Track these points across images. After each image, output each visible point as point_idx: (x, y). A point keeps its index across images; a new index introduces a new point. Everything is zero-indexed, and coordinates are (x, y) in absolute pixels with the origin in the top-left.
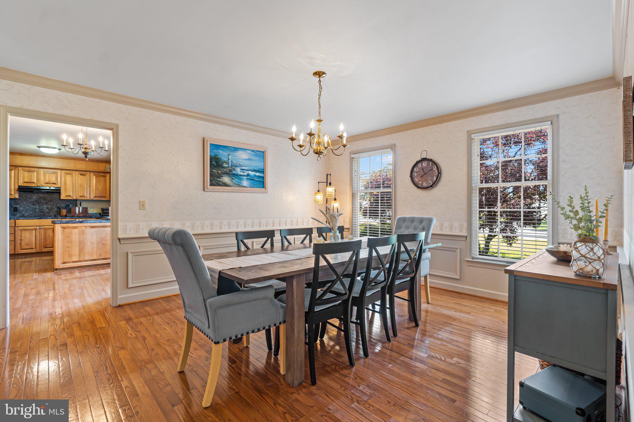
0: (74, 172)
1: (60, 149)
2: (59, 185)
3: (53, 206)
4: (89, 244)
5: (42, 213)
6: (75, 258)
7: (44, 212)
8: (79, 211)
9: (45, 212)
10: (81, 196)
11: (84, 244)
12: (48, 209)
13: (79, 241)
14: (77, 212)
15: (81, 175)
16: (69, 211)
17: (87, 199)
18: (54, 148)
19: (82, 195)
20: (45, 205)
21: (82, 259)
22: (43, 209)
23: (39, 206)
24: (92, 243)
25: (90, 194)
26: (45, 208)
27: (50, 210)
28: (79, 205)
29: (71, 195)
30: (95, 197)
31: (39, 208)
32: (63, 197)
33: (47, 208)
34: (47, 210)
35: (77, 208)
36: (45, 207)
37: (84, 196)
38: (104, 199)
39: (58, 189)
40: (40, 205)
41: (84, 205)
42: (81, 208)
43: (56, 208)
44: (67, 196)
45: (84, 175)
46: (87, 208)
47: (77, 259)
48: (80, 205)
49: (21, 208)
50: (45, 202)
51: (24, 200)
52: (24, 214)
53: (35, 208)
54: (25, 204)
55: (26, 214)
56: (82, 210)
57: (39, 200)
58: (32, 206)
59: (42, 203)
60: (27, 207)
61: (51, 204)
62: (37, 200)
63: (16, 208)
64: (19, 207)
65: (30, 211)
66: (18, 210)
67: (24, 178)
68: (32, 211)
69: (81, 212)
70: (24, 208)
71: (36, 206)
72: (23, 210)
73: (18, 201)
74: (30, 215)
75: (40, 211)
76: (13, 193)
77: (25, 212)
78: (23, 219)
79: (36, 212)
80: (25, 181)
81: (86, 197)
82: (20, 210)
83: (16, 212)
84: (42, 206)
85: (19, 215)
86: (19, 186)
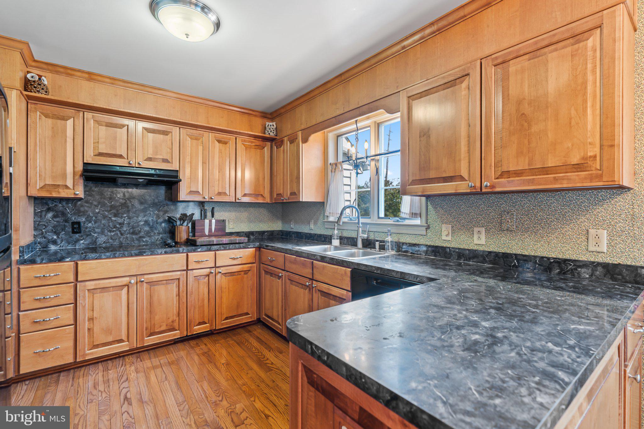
0: (205, 134)
2: (174, 166)
3: (158, 216)
5: (136, 234)
7: (140, 232)
8: (210, 229)
9: (142, 234)
10: (218, 194)
12: (149, 225)
14: (207, 232)
15: (219, 141)
17: (229, 200)
19: (220, 191)
20: (142, 214)
22: (139, 225)
23: (129, 218)
25: (235, 189)
26: (142, 223)
27: (152, 228)
28: (209, 214)
29: (200, 190)
30: (245, 195)
31: (129, 224)
32: (183, 194)
33: (146, 222)
34: (147, 228)
35: (207, 223)
36: (141, 219)
37: (225, 194)
38: (260, 200)
39: (174, 174)
40: (131, 214)
41: (220, 215)
42: (213, 222)
43: (165, 221)
44: (191, 192)
45: (225, 142)
46: (224, 221)
48: (213, 216)
49: (90, 225)
50: (142, 208)
51: (95, 203)
52: (97, 238)
53: (120, 224)
54: (99, 213)
55: (102, 239)
56: (215, 226)
57: (128, 202)
58: (113, 219)
59: (134, 210)
60: (103, 222)
61: (154, 213)
62: (125, 203)
63: (79, 223)
64: (84, 220)
65: (110, 231)
66: (83, 229)
67: (97, 143)
68: (113, 231)
69: (213, 231)
70: (97, 225)
71: (122, 217)
72: (94, 230)
73: (82, 206)
74: (110, 241)
75: (131, 231)
76: (70, 183)
77: (99, 233)
78: (96, 259)
79: (122, 234)
80: (100, 151)
81: (228, 195)
82: (87, 230)
83: (77, 236)
84: (135, 218)
85: (85, 241)
86: (85, 164)
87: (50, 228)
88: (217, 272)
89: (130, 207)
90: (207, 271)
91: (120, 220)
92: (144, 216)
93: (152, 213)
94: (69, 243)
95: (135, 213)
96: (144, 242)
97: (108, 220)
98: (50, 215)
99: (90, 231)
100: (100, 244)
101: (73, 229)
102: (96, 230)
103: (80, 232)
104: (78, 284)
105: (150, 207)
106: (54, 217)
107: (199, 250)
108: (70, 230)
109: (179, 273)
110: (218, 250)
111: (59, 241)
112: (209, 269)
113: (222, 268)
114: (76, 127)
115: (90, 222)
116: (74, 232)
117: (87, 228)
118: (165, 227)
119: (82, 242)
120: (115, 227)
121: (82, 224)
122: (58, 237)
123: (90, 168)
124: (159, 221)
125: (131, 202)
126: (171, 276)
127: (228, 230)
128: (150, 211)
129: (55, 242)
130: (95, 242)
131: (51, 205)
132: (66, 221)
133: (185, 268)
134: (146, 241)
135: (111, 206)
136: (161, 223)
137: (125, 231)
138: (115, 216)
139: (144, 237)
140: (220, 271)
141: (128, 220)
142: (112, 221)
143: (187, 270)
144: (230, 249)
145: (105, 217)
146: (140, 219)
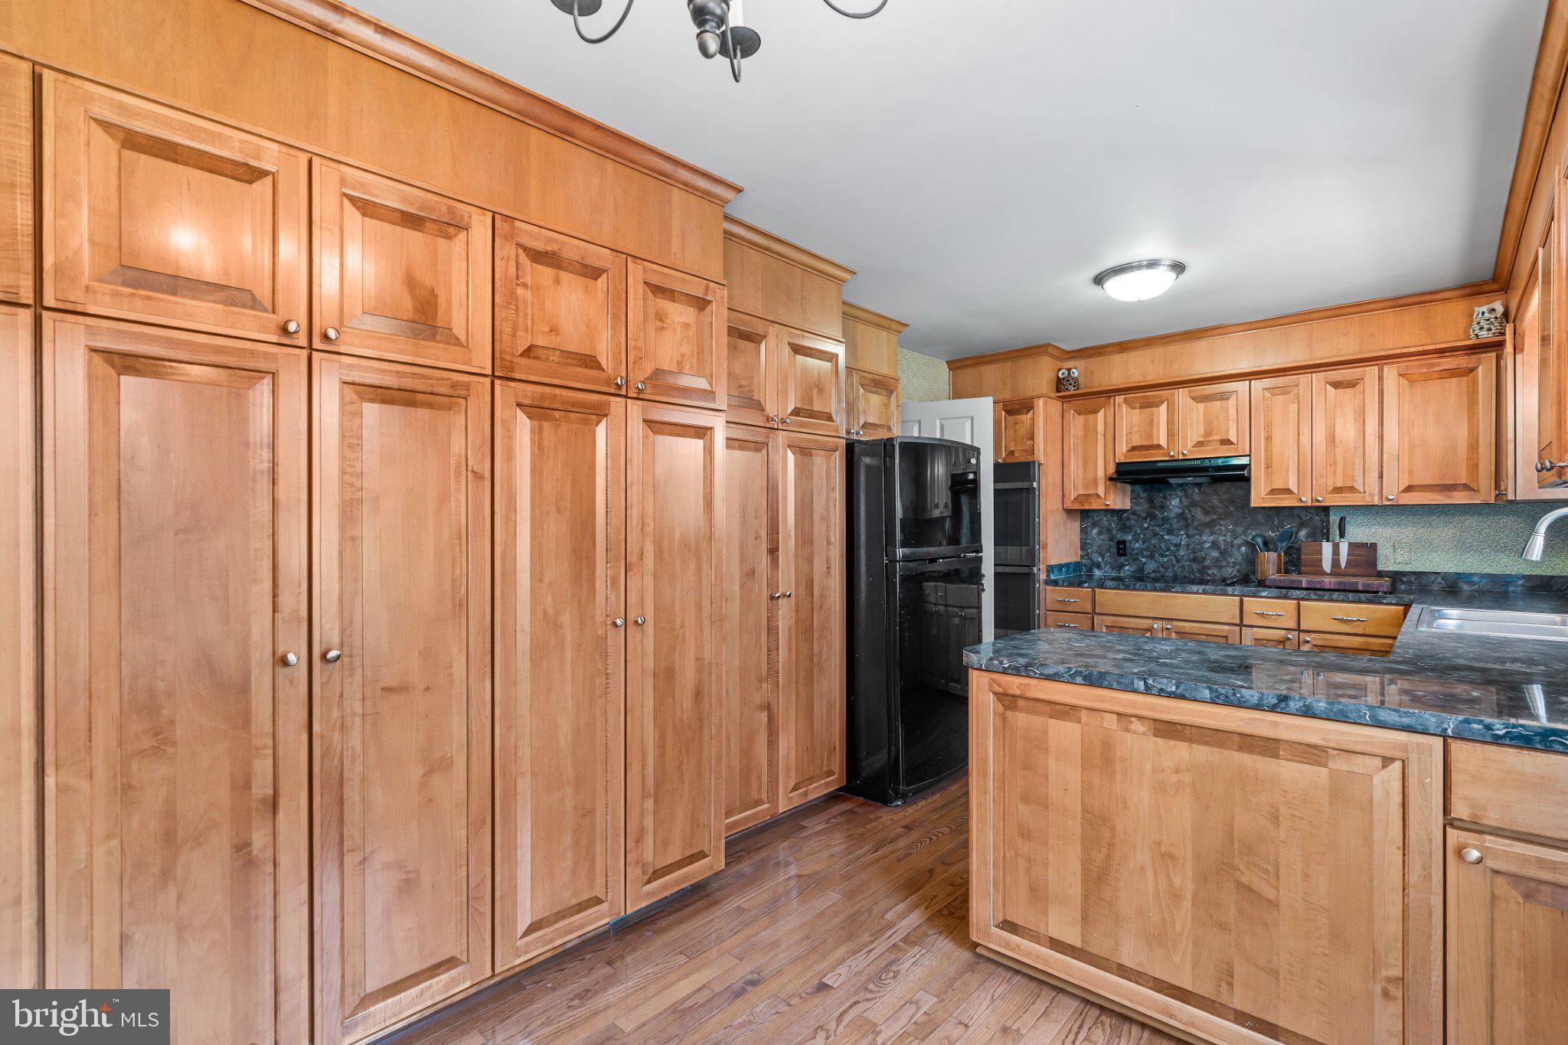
0: (1303, 379)
1: (1178, 267)
2: (1242, 448)
3: (1235, 536)
4: (1142, 857)
6: (1064, 926)
7: (1204, 558)
8: (1336, 562)
9: (1208, 562)
10: (1338, 490)
11: (1111, 845)
12: (1218, 548)
13: (1084, 811)
14: (1327, 566)
15: (1336, 385)
16: (1293, 561)
17: (1368, 501)
18: (1152, 264)
19: (1339, 484)
20: (1207, 531)
21: (1099, 946)
22: (1202, 549)
23: (1189, 536)
24: (1166, 858)
25: (1381, 477)
26: (1208, 545)
27: (1223, 553)
28: (1336, 530)
29: (1293, 487)
30: (1409, 489)
31: (1188, 545)
32: (1259, 496)
33: (1215, 545)
34: (1215, 554)
35: (1327, 548)
36: (1207, 539)
37: (1353, 489)
38: (1460, 498)
39: (1241, 462)
40: (1191, 531)
41: (1370, 532)
42: (1344, 548)
44: (1273, 491)
45: (1351, 384)
47: (1073, 937)
48: (1342, 535)
49: (1137, 545)
50: (1208, 520)
51: (1144, 515)
52: (1145, 564)
53: (1175, 545)
54: (1148, 528)
55: (1151, 566)
56: (1348, 555)
57: (1187, 511)
58: (1166, 537)
59: (1196, 523)
60: (1153, 542)
61: (1227, 529)
62: (1182, 513)
63: (1124, 542)
64: (1130, 538)
65: (1162, 556)
66: (1128, 551)
67: (1129, 434)
68: (1166, 556)
69: (1343, 566)
70: (1145, 545)
71: (1178, 535)
72: (1142, 552)
73: (1128, 519)
74: (1161, 569)
75: (1191, 556)
76: (1101, 491)
77: (1147, 557)
78: (1114, 588)
79: (1178, 561)
80: (1134, 445)
81: (1362, 490)
82: (1135, 552)
83: (1123, 559)
84: (1198, 537)
85: (1131, 567)
86: (1119, 465)
87: (1095, 548)
88: (1301, 640)
89: (1190, 520)
90: (1279, 634)
91: (1176, 540)
92: (1212, 534)
93: (1223, 529)
94: (1113, 569)
95: (1196, 528)
96: (1209, 575)
97: (1160, 539)
98: (1095, 531)
99: (1137, 554)
100: (1149, 573)
101: (1119, 549)
102: (1145, 553)
103: (1125, 555)
104: (1096, 617)
105: (1220, 519)
106: (1100, 533)
107: (1264, 594)
108: (1115, 551)
109: (1226, 627)
110: (1303, 599)
111: (1103, 565)
112: (1283, 632)
113: (1314, 635)
114: (1108, 418)
115: (1137, 541)
116: (1119, 555)
117: (1133, 549)
118: (1246, 554)
119: (1127, 568)
120: (1168, 549)
121: (1128, 544)
122: (1103, 560)
123: (1122, 469)
124: (1236, 542)
125: (1190, 511)
126: (1214, 630)
127: (1380, 567)
128: (1221, 525)
129: (1098, 566)
130: (1141, 570)
131: (1096, 519)
132: (1111, 539)
133: (1238, 621)
134: (1213, 574)
135: (1163, 519)
136: (1240, 546)
137: (1183, 557)
138: (1170, 532)
139: (1209, 568)
140: (1308, 639)
141: (1187, 540)
142: (1165, 541)
143: (1241, 625)
144: (1332, 600)
145: (1155, 534)
146: (1204, 538)
